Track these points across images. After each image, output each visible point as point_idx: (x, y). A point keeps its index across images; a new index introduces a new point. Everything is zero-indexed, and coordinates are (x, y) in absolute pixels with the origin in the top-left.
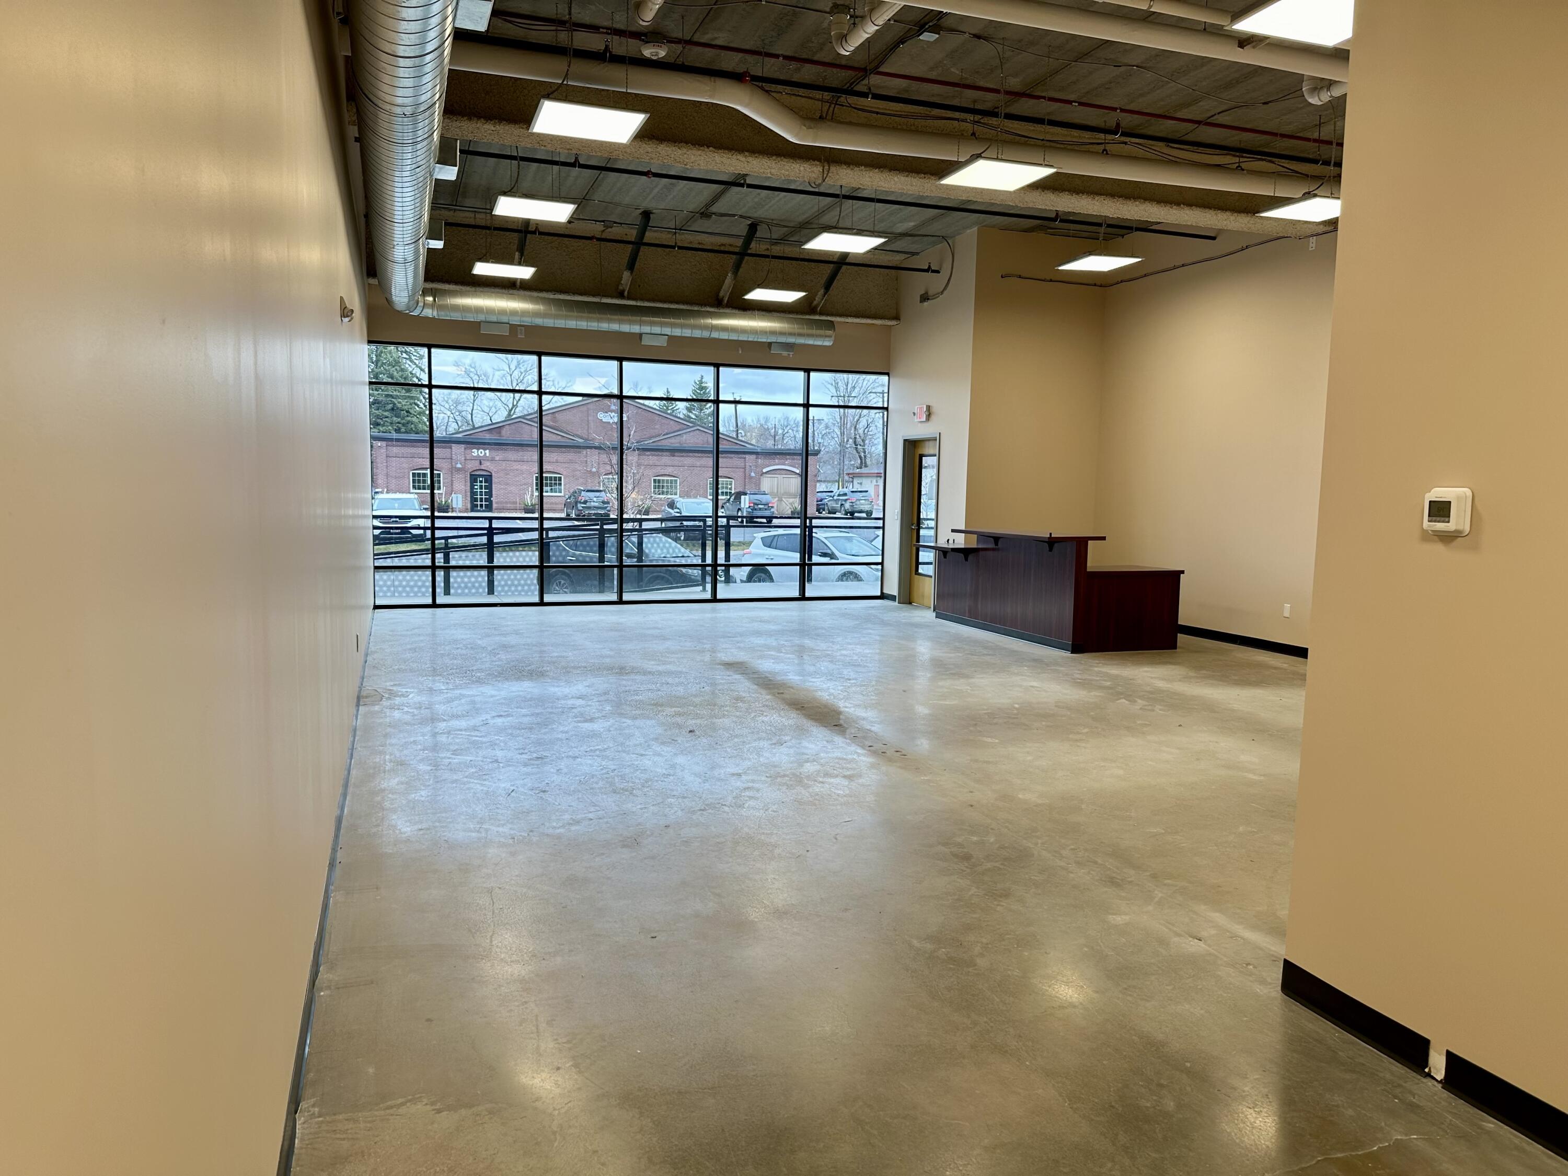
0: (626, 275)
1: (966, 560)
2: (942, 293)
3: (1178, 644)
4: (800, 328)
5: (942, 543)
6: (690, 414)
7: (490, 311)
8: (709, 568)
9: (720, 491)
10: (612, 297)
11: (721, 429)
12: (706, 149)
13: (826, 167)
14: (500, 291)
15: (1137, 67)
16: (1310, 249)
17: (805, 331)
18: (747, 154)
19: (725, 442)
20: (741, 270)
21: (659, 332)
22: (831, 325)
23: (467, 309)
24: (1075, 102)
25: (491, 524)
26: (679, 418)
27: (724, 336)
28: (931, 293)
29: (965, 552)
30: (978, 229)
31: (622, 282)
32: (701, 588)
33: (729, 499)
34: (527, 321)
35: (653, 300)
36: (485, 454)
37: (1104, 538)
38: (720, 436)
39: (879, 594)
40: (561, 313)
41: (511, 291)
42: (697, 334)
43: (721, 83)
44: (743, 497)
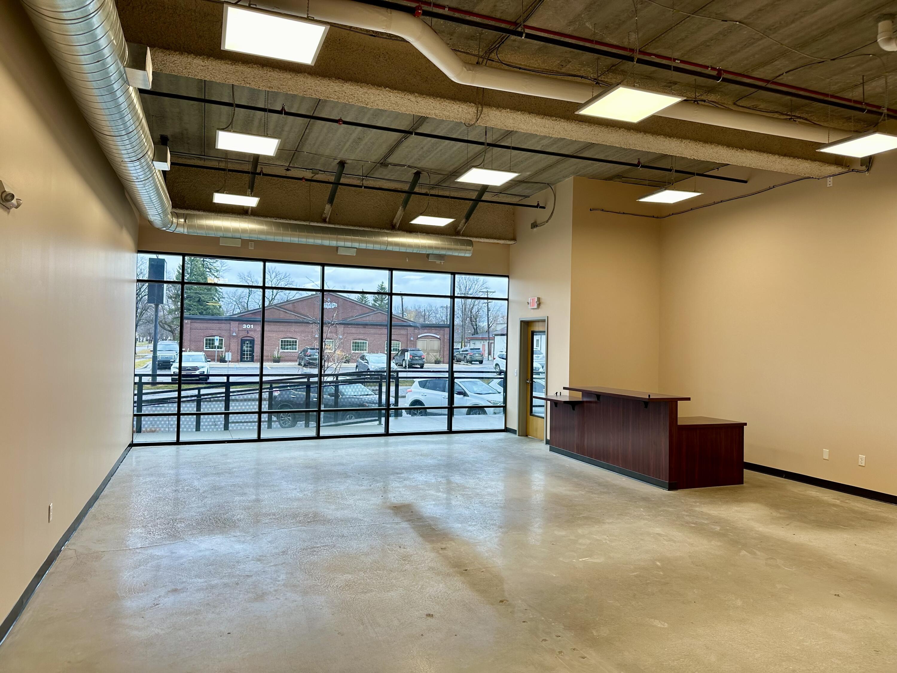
0: (328, 207)
1: (574, 409)
2: (547, 221)
3: (744, 480)
4: (449, 245)
5: (551, 395)
6: (376, 304)
7: (227, 230)
8: (384, 411)
9: (392, 348)
10: (317, 222)
11: (394, 312)
12: (384, 89)
13: (480, 109)
14: (236, 216)
15: (739, 22)
16: (828, 186)
17: (453, 247)
18: (416, 94)
19: (395, 320)
20: (408, 206)
21: (350, 246)
22: (470, 243)
23: (209, 228)
24: (678, 60)
25: (228, 379)
26: (369, 306)
27: (396, 249)
28: (538, 222)
29: (572, 404)
30: (574, 178)
31: (325, 212)
32: (377, 422)
33: (398, 354)
34: (254, 237)
35: (347, 225)
36: (251, 327)
37: (689, 399)
38: (393, 316)
39: (503, 427)
40: (279, 232)
41: (245, 217)
42: (377, 247)
43: (396, 15)
44: (406, 353)
